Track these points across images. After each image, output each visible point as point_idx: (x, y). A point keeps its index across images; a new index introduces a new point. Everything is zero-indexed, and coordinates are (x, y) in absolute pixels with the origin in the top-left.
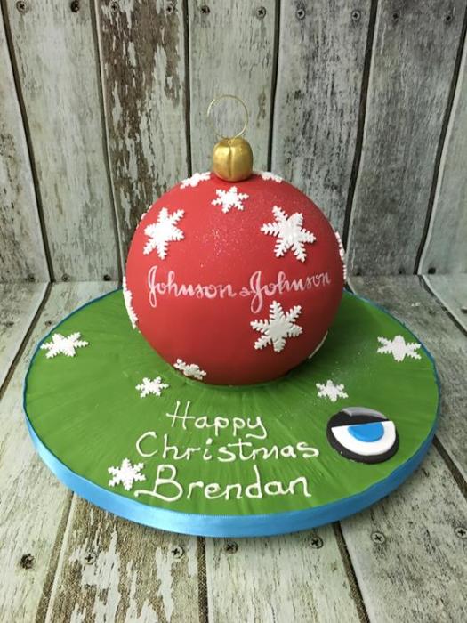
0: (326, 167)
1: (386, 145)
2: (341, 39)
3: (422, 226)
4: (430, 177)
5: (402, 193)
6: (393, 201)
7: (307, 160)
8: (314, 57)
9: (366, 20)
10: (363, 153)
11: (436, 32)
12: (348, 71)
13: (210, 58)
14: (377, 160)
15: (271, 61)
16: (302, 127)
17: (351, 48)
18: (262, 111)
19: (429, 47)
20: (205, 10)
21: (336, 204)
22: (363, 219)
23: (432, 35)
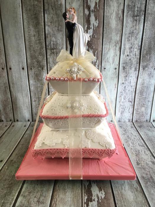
0: (128, 98)
1: (141, 93)
2: (132, 73)
3: (151, 110)
4: (152, 99)
5: (145, 103)
6: (143, 104)
7: (124, 96)
8: (127, 76)
9: (138, 70)
10: (136, 94)
11: (152, 71)
12: (134, 79)
13: (105, 77)
14: (139, 95)
15: (118, 77)
16: (124, 89)
17: (134, 74)
18: (116, 87)
19: (150, 74)
20: (105, 69)
21: (131, 105)
22: (137, 109)
23: (151, 72)
